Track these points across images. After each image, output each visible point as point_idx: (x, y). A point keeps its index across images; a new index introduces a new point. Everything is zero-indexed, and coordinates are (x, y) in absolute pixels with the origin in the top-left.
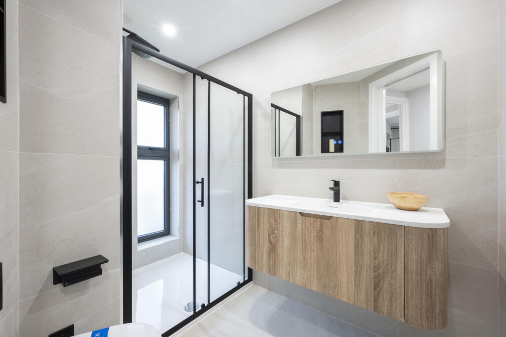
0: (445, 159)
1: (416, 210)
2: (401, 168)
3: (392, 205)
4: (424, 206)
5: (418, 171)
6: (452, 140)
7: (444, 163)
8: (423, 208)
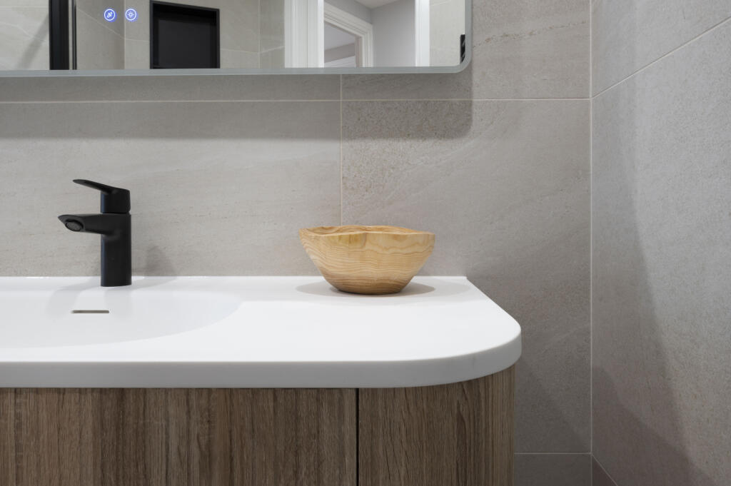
0: (471, 104)
1: (394, 289)
2: (350, 134)
3: (321, 279)
4: (418, 274)
5: (401, 145)
6: (488, 40)
7: (469, 121)
8: (416, 280)
